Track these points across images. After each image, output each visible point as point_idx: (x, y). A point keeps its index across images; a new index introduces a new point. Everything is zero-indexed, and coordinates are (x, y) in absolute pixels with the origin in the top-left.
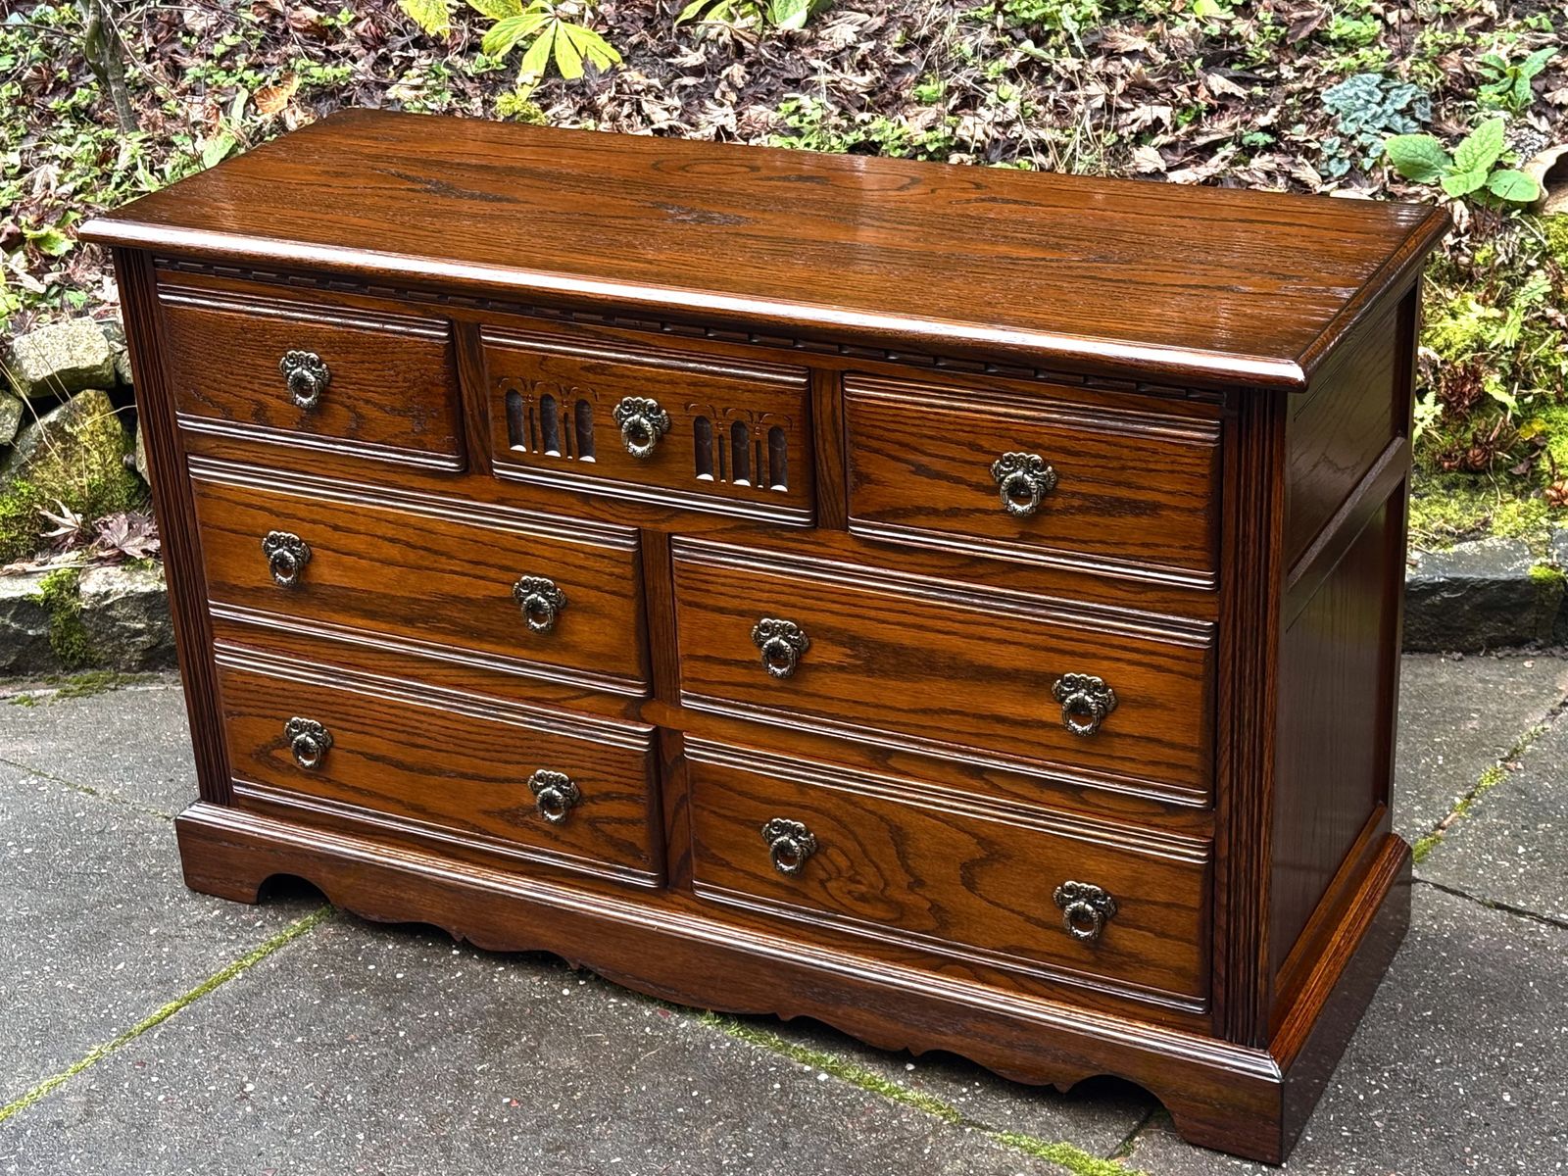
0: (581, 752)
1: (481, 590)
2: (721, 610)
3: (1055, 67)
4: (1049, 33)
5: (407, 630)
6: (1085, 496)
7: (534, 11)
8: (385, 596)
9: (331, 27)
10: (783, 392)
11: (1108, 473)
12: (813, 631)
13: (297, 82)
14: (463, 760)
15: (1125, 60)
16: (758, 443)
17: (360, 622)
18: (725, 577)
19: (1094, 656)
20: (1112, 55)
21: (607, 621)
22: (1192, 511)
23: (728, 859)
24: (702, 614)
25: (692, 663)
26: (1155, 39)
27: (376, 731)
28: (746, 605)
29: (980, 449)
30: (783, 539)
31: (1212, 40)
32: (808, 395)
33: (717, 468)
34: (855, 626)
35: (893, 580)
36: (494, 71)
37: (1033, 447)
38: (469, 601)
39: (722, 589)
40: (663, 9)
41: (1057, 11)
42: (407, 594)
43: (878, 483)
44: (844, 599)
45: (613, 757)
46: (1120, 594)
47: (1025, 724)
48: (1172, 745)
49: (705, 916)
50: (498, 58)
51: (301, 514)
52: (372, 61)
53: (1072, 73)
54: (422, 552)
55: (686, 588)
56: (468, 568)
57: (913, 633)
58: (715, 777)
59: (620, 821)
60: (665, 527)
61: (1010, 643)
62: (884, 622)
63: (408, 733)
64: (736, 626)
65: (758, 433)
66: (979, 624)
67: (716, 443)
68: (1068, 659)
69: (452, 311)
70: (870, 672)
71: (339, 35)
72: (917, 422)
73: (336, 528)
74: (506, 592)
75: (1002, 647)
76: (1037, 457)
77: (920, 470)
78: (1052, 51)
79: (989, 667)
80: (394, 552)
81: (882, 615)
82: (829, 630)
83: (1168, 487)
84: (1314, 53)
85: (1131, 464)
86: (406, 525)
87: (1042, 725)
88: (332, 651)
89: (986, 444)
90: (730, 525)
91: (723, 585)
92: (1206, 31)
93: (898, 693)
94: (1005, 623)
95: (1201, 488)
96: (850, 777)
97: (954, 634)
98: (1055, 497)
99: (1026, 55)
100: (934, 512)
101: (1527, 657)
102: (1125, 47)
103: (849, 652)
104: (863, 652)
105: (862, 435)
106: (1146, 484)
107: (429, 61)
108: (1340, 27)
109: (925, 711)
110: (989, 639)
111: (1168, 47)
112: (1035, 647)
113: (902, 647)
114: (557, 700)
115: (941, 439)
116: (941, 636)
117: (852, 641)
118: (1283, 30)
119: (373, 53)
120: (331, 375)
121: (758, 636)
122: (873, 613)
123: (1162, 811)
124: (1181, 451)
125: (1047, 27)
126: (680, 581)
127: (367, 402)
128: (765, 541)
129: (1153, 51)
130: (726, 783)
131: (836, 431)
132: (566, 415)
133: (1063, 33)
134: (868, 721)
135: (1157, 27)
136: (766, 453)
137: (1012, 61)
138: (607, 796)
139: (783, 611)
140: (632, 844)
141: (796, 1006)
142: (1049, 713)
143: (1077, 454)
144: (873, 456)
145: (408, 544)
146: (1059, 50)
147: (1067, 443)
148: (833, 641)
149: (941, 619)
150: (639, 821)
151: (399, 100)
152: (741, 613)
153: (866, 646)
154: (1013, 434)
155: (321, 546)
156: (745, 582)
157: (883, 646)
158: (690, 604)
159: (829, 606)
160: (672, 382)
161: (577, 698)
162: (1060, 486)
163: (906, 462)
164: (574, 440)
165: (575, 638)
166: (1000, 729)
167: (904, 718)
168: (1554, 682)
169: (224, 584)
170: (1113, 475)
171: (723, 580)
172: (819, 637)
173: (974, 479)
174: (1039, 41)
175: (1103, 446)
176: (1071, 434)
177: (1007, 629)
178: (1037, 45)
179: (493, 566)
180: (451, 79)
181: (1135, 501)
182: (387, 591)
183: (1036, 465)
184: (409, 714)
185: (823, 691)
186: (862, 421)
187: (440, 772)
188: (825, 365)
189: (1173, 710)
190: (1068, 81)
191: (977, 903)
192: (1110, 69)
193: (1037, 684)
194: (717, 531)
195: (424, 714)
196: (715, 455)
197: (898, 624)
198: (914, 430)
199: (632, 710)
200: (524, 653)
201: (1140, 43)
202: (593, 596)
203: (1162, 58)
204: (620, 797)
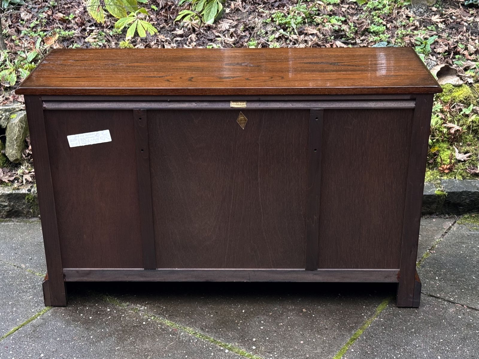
3: (290, 38)
4: (287, 28)
7: (131, 16)
9: (67, 19)
13: (57, 36)
15: (310, 36)
20: (306, 34)
26: (319, 30)
31: (336, 31)
36: (118, 34)
40: (170, 17)
41: (290, 21)
50: (120, 30)
52: (80, 30)
53: (295, 39)
71: (70, 22)
78: (289, 33)
84: (366, 36)
92: (334, 28)
99: (281, 34)
101: (434, 218)
102: (310, 32)
107: (98, 31)
108: (373, 28)
111: (323, 33)
118: (356, 29)
119: (80, 28)
125: (287, 26)
129: (318, 34)
133: (291, 28)
135: (320, 27)
137: (277, 35)
146: (290, 33)
151: (89, 42)
168: (442, 226)
174: (285, 30)
178: (284, 31)
180: (105, 36)
190: (294, 42)
192: (306, 38)
201: (315, 31)
203: (321, 36)
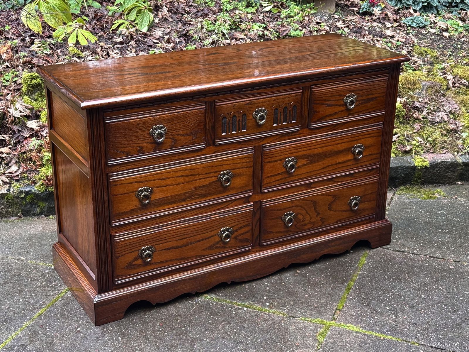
0: (234, 218)
1: (207, 182)
2: (276, 161)
5: (183, 203)
6: (362, 100)
8: (176, 195)
10: (297, 95)
11: (368, 93)
12: (298, 157)
14: (199, 236)
16: (290, 111)
17: (167, 207)
19: (361, 139)
21: (244, 176)
22: (383, 96)
23: (272, 230)
24: (271, 164)
25: (267, 179)
27: (170, 240)
28: (282, 157)
29: (342, 96)
30: (292, 136)
32: (302, 94)
33: (279, 122)
34: (309, 152)
35: (318, 137)
37: (352, 92)
38: (204, 186)
39: (276, 155)
42: (184, 192)
43: (319, 112)
44: (307, 146)
45: (243, 215)
46: (365, 122)
48: (375, 154)
49: (261, 251)
51: (150, 179)
54: (190, 177)
55: (267, 158)
56: (205, 176)
57: (322, 149)
58: (271, 209)
59: (244, 234)
60: (261, 144)
62: (316, 149)
63: (181, 236)
64: (279, 164)
65: (290, 108)
66: (337, 141)
67: (279, 115)
68: (355, 142)
69: (206, 99)
70: (311, 163)
73: (162, 179)
74: (215, 179)
75: (342, 144)
76: (353, 94)
77: (329, 105)
79: (338, 151)
80: (181, 180)
81: (315, 147)
82: (303, 156)
83: (379, 92)
85: (372, 89)
86: (186, 170)
87: (349, 160)
88: (154, 221)
89: (342, 94)
90: (279, 137)
91: (277, 154)
93: (317, 166)
94: (342, 138)
95: (385, 90)
96: (304, 193)
97: (332, 145)
98: (356, 102)
100: (330, 115)
103: (307, 160)
104: (310, 159)
105: (316, 101)
106: (375, 93)
109: (323, 168)
110: (339, 144)
112: (349, 142)
113: (320, 153)
114: (225, 206)
115: (333, 96)
116: (328, 147)
117: (307, 157)
120: (168, 130)
121: (286, 164)
122: (313, 147)
123: (369, 171)
124: (382, 83)
126: (265, 157)
127: (178, 135)
128: (287, 138)
130: (274, 209)
131: (307, 102)
132: (239, 119)
134: (310, 177)
136: (291, 113)
138: (241, 228)
139: (291, 155)
140: (247, 239)
141: (290, 261)
142: (350, 157)
143: (362, 90)
144: (317, 105)
145: (186, 176)
147: (360, 88)
148: (303, 159)
149: (329, 142)
150: (249, 231)
152: (281, 160)
153: (311, 157)
154: (349, 90)
155: (157, 187)
156: (283, 151)
157: (315, 155)
158: (268, 162)
159: (303, 149)
160: (269, 101)
161: (231, 203)
162: (358, 99)
164: (241, 126)
165: (235, 185)
166: (340, 166)
167: (318, 172)
169: (120, 213)
171: (276, 152)
172: (299, 159)
173: (340, 104)
175: (367, 86)
179: (212, 173)
181: (372, 98)
182: (178, 193)
183: (353, 96)
184: (183, 229)
185: (299, 173)
186: (316, 97)
187: (191, 243)
191: (331, 213)
193: (348, 151)
194: (275, 140)
195: (187, 227)
196: (279, 118)
197: (319, 148)
198: (328, 95)
199: (247, 200)
200: (220, 195)
202: (241, 170)
204: (244, 226)
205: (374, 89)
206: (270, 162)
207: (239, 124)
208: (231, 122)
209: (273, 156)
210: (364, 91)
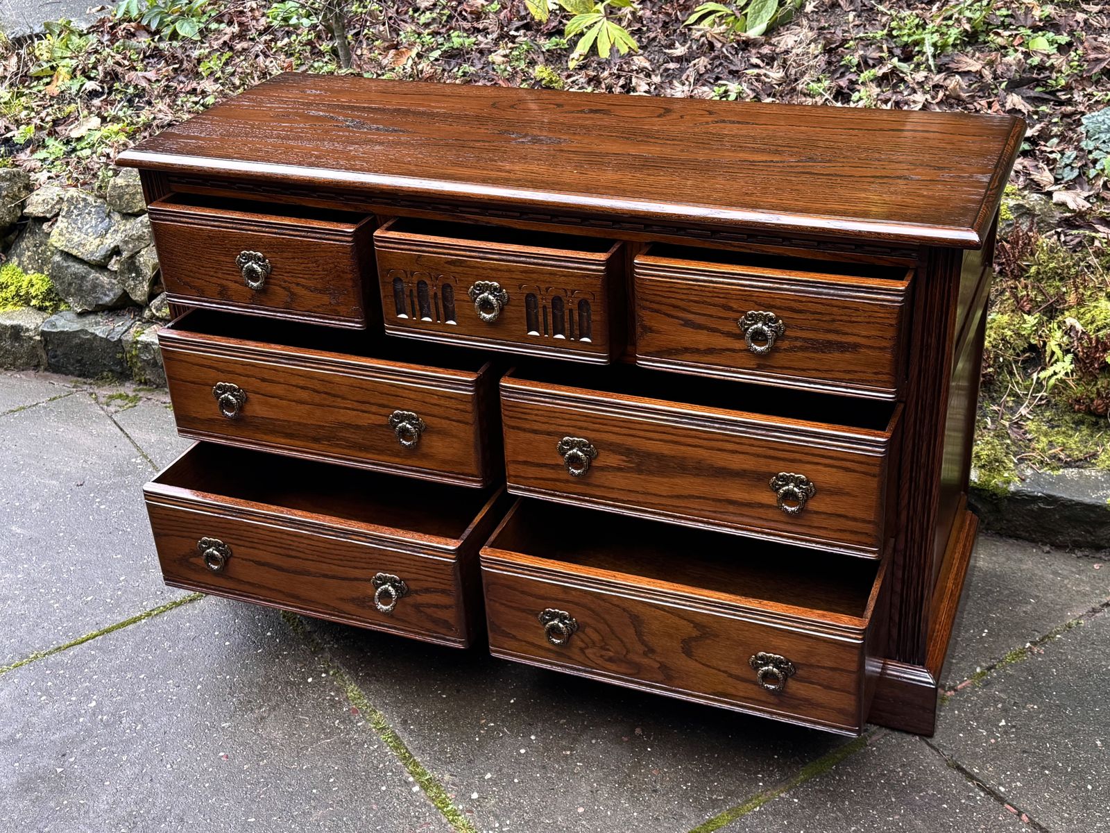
0: (408, 562)
1: (366, 420)
2: (535, 432)
5: (315, 446)
6: (805, 340)
8: (299, 424)
10: (588, 276)
11: (822, 324)
12: (600, 445)
14: (325, 566)
16: (571, 311)
17: (282, 441)
18: (538, 410)
19: (800, 461)
22: (882, 349)
23: (515, 633)
24: (522, 435)
25: (516, 466)
27: (261, 547)
28: (552, 428)
29: (731, 309)
32: (605, 278)
33: (542, 328)
34: (629, 441)
37: (769, 307)
38: (358, 427)
39: (536, 418)
42: (314, 423)
43: (657, 332)
44: (622, 424)
45: (430, 566)
47: (749, 505)
48: (855, 519)
54: (323, 395)
55: (511, 417)
56: (356, 405)
57: (671, 447)
59: (437, 606)
61: (740, 453)
62: (650, 439)
64: (546, 442)
65: (571, 304)
66: (717, 440)
67: (541, 311)
68: (782, 463)
70: (640, 470)
72: (685, 292)
73: (263, 380)
74: (383, 420)
75: (735, 456)
76: (771, 314)
77: (688, 323)
79: (724, 468)
81: (649, 434)
82: (611, 444)
83: (864, 333)
85: (839, 318)
86: (312, 378)
87: (762, 504)
89: (734, 305)
91: (536, 415)
93: (660, 484)
94: (735, 440)
95: (890, 333)
96: (601, 582)
97: (700, 447)
98: (783, 340)
100: (697, 351)
103: (624, 458)
104: (636, 459)
105: (647, 301)
106: (849, 331)
109: (678, 497)
110: (725, 450)
112: (758, 456)
113: (663, 455)
115: (703, 303)
116: (690, 448)
117: (628, 452)
120: (272, 267)
121: (561, 449)
122: (642, 434)
124: (876, 309)
126: (506, 413)
127: (298, 284)
132: (435, 294)
134: (638, 503)
136: (576, 317)
138: (427, 591)
139: (578, 432)
140: (446, 621)
142: (767, 497)
143: (800, 312)
144: (655, 314)
145: (315, 391)
147: (794, 305)
148: (614, 452)
149: (691, 437)
150: (449, 606)
152: (549, 434)
153: (637, 455)
154: (754, 298)
155: (254, 392)
156: (553, 414)
157: (649, 455)
158: (513, 428)
159: (611, 429)
160: (510, 271)
162: (787, 333)
163: (677, 318)
164: (441, 310)
165: (431, 450)
166: (731, 508)
167: (663, 501)
169: (188, 416)
170: (826, 326)
171: (536, 412)
172: (604, 449)
173: (726, 329)
175: (820, 306)
176: (796, 298)
177: (738, 443)
179: (373, 404)
181: (841, 342)
182: (301, 421)
183: (771, 319)
185: (605, 483)
186: (647, 291)
187: (308, 574)
188: (634, 239)
189: (856, 496)
191: (694, 665)
193: (759, 480)
195: (295, 536)
196: (541, 319)
197: (661, 440)
198: (684, 297)
202: (445, 424)
204: (436, 591)
205: (844, 318)
206: (518, 428)
207: (436, 304)
208: (415, 293)
209: (527, 417)
210: (811, 317)
